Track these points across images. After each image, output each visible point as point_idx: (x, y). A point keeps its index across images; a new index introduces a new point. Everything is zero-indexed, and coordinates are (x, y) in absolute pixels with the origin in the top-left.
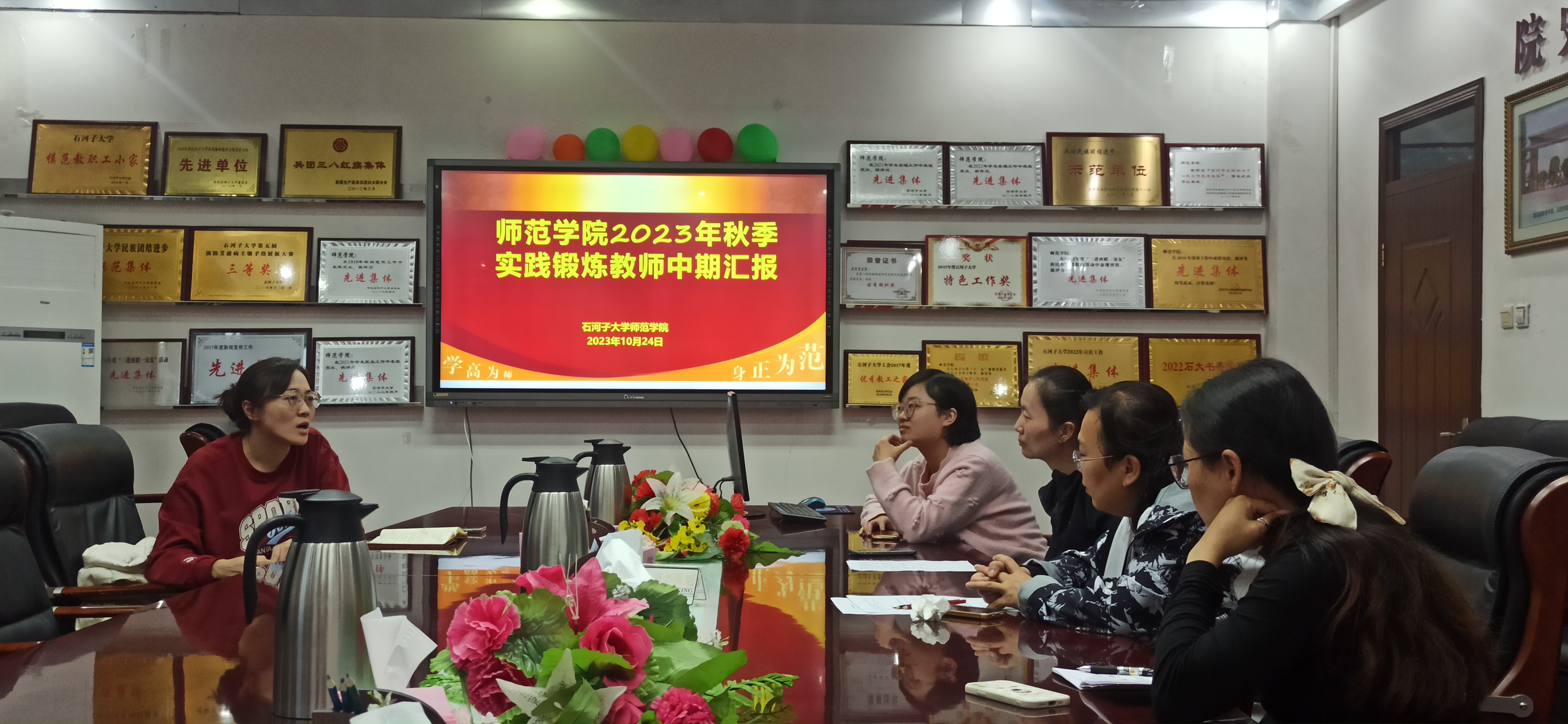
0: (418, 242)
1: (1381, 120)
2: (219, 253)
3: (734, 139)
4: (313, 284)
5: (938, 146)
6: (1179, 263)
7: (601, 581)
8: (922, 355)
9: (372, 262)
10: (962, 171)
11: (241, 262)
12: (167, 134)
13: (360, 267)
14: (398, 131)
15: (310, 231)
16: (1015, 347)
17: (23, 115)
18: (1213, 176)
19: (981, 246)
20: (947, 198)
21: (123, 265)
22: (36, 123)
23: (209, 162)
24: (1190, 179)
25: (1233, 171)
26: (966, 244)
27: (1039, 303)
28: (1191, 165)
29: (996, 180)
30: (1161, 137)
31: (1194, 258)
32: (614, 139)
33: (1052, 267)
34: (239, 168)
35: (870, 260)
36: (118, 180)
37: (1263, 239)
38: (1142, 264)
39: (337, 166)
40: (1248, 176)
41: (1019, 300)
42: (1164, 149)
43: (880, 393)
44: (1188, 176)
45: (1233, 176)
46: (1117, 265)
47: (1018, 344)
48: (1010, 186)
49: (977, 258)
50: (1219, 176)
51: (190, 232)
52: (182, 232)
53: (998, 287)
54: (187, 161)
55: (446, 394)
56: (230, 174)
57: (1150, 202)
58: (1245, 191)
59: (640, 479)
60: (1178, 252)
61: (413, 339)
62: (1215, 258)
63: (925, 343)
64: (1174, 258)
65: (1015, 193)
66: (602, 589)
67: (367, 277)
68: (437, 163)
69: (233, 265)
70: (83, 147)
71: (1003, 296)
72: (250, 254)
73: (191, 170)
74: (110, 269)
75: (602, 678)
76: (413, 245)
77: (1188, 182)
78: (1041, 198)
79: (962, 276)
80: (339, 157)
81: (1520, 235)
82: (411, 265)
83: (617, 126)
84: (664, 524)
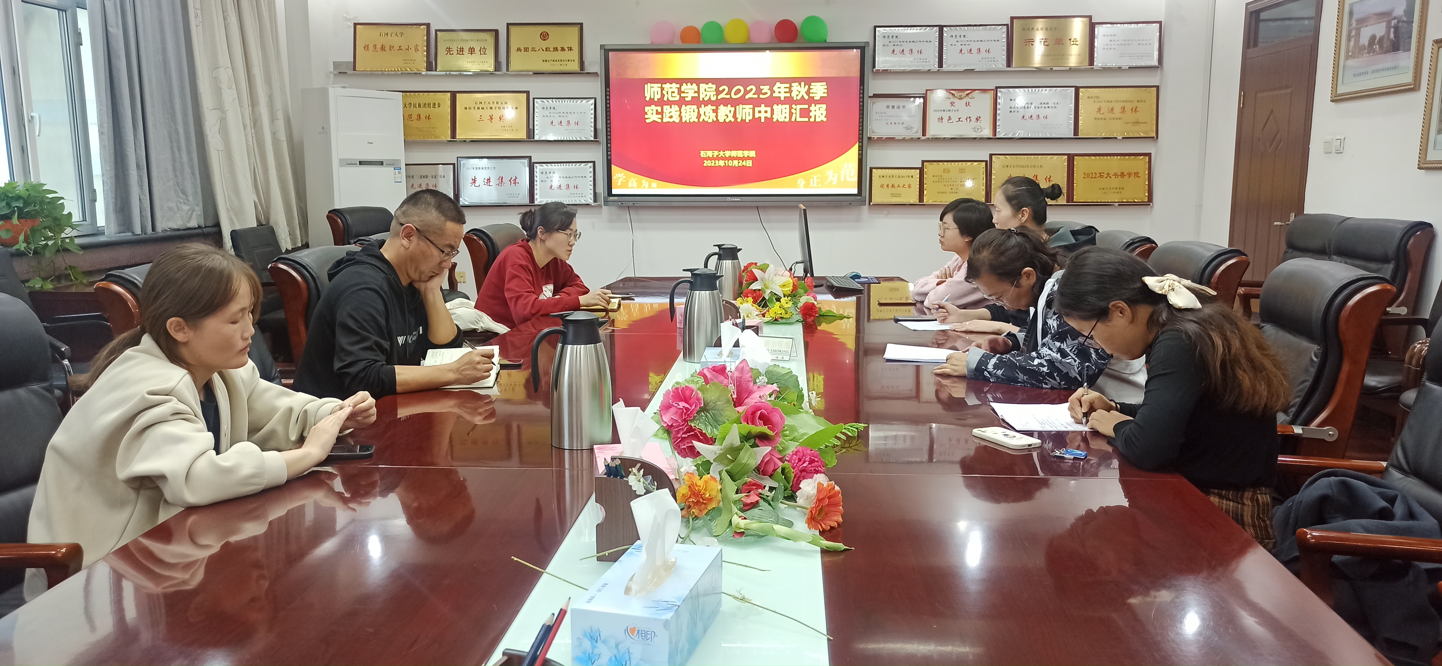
0: (595, 99)
1: (1247, 4)
2: (472, 108)
3: (798, 26)
4: (531, 127)
5: (935, 28)
6: (1097, 105)
8: (921, 170)
9: (567, 113)
10: (952, 45)
11: (486, 113)
12: (436, 31)
13: (560, 116)
14: (581, 25)
15: (528, 93)
16: (984, 163)
17: (347, 20)
18: (1125, 44)
19: (963, 96)
20: (941, 65)
21: (415, 117)
22: (355, 25)
23: (463, 48)
24: (1109, 47)
25: (1139, 40)
26: (953, 94)
27: (1001, 134)
28: (1110, 37)
29: (974, 51)
30: (1090, 17)
31: (1108, 101)
32: (720, 28)
33: (1011, 110)
34: (482, 53)
35: (888, 107)
36: (408, 62)
37: (1158, 87)
38: (1073, 105)
39: (543, 50)
40: (1150, 44)
41: (987, 132)
42: (1092, 27)
43: (893, 195)
44: (1107, 45)
45: (1139, 44)
46: (1055, 107)
47: (986, 162)
48: (983, 54)
49: (960, 104)
50: (1129, 44)
51: (454, 95)
52: (449, 94)
53: (974, 123)
54: (449, 48)
55: (616, 198)
56: (477, 56)
57: (1080, 63)
58: (1147, 55)
59: (746, 268)
60: (1097, 97)
61: (594, 162)
62: (1123, 101)
63: (923, 162)
64: (1094, 102)
65: (987, 60)
66: (748, 378)
67: (564, 123)
68: (606, 47)
69: (481, 116)
70: (384, 40)
71: (977, 130)
72: (491, 108)
73: (453, 54)
74: (407, 119)
76: (592, 101)
77: (1107, 49)
78: (1005, 63)
79: (950, 117)
80: (544, 44)
81: (1341, 90)
82: (592, 114)
83: (722, 20)
84: (764, 298)
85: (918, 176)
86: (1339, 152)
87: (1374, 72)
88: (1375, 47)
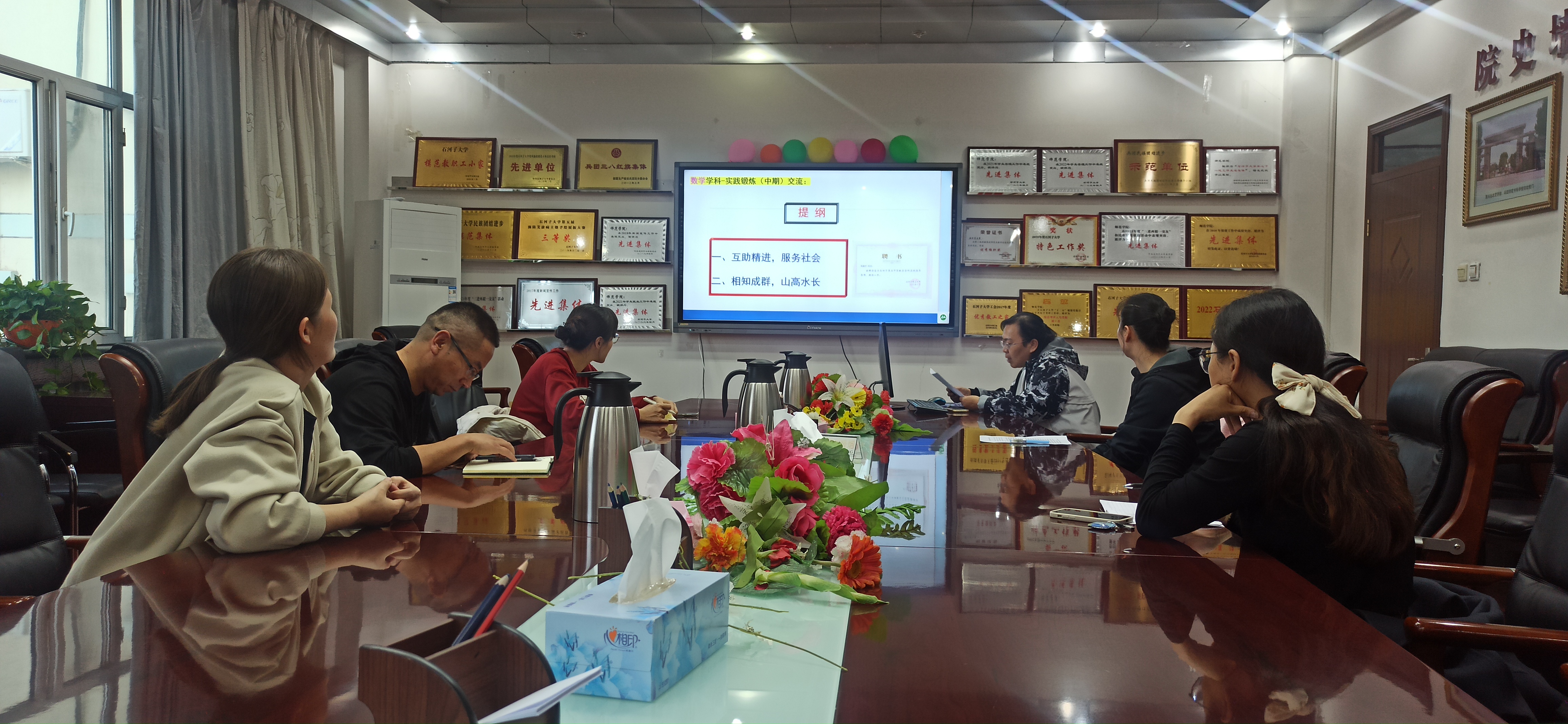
0: (668, 219)
1: (1370, 127)
2: (537, 227)
3: (887, 147)
4: (598, 248)
5: (1034, 150)
6: (1211, 234)
7: (790, 435)
8: (1020, 300)
9: (637, 233)
10: (1051, 168)
11: (551, 233)
12: (503, 146)
13: (630, 237)
14: (655, 143)
15: (596, 212)
16: (1088, 295)
17: (410, 134)
18: (1239, 170)
19: (1064, 222)
20: (1039, 188)
21: (475, 235)
22: (418, 139)
23: (529, 165)
24: (1222, 173)
25: (1255, 166)
26: (1053, 220)
27: (1106, 263)
28: (1222, 162)
29: (1076, 175)
30: (1201, 142)
31: (1223, 231)
32: (802, 147)
33: (1116, 237)
34: (549, 169)
35: (983, 232)
36: (471, 178)
37: (1276, 217)
38: (1184, 235)
39: (614, 168)
40: (1266, 170)
41: (1091, 261)
42: (1202, 151)
43: (988, 327)
44: (1220, 170)
45: (1255, 170)
46: (1165, 236)
47: (1090, 292)
48: (1086, 179)
49: (1061, 230)
50: (1243, 171)
51: (517, 212)
52: (513, 212)
53: (1076, 252)
54: (515, 164)
55: (687, 324)
56: (544, 173)
57: (1191, 189)
58: (1264, 182)
59: (817, 379)
60: (1211, 226)
61: (665, 287)
62: (1239, 231)
63: (1021, 291)
64: (1208, 230)
65: (1090, 184)
66: (790, 440)
67: (634, 244)
68: (681, 165)
69: (545, 235)
70: (447, 155)
71: (1079, 258)
72: (557, 227)
73: (518, 170)
74: (466, 237)
75: (789, 498)
76: (665, 222)
77: (1220, 175)
78: (1109, 187)
79: (1050, 244)
80: (616, 162)
81: (1474, 212)
82: (664, 235)
83: (804, 138)
84: (834, 410)
85: (1016, 307)
86: (1474, 279)
87: (1507, 192)
88: (1506, 166)
